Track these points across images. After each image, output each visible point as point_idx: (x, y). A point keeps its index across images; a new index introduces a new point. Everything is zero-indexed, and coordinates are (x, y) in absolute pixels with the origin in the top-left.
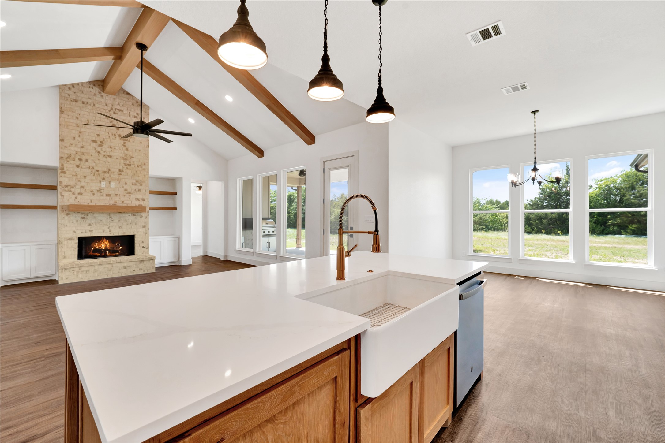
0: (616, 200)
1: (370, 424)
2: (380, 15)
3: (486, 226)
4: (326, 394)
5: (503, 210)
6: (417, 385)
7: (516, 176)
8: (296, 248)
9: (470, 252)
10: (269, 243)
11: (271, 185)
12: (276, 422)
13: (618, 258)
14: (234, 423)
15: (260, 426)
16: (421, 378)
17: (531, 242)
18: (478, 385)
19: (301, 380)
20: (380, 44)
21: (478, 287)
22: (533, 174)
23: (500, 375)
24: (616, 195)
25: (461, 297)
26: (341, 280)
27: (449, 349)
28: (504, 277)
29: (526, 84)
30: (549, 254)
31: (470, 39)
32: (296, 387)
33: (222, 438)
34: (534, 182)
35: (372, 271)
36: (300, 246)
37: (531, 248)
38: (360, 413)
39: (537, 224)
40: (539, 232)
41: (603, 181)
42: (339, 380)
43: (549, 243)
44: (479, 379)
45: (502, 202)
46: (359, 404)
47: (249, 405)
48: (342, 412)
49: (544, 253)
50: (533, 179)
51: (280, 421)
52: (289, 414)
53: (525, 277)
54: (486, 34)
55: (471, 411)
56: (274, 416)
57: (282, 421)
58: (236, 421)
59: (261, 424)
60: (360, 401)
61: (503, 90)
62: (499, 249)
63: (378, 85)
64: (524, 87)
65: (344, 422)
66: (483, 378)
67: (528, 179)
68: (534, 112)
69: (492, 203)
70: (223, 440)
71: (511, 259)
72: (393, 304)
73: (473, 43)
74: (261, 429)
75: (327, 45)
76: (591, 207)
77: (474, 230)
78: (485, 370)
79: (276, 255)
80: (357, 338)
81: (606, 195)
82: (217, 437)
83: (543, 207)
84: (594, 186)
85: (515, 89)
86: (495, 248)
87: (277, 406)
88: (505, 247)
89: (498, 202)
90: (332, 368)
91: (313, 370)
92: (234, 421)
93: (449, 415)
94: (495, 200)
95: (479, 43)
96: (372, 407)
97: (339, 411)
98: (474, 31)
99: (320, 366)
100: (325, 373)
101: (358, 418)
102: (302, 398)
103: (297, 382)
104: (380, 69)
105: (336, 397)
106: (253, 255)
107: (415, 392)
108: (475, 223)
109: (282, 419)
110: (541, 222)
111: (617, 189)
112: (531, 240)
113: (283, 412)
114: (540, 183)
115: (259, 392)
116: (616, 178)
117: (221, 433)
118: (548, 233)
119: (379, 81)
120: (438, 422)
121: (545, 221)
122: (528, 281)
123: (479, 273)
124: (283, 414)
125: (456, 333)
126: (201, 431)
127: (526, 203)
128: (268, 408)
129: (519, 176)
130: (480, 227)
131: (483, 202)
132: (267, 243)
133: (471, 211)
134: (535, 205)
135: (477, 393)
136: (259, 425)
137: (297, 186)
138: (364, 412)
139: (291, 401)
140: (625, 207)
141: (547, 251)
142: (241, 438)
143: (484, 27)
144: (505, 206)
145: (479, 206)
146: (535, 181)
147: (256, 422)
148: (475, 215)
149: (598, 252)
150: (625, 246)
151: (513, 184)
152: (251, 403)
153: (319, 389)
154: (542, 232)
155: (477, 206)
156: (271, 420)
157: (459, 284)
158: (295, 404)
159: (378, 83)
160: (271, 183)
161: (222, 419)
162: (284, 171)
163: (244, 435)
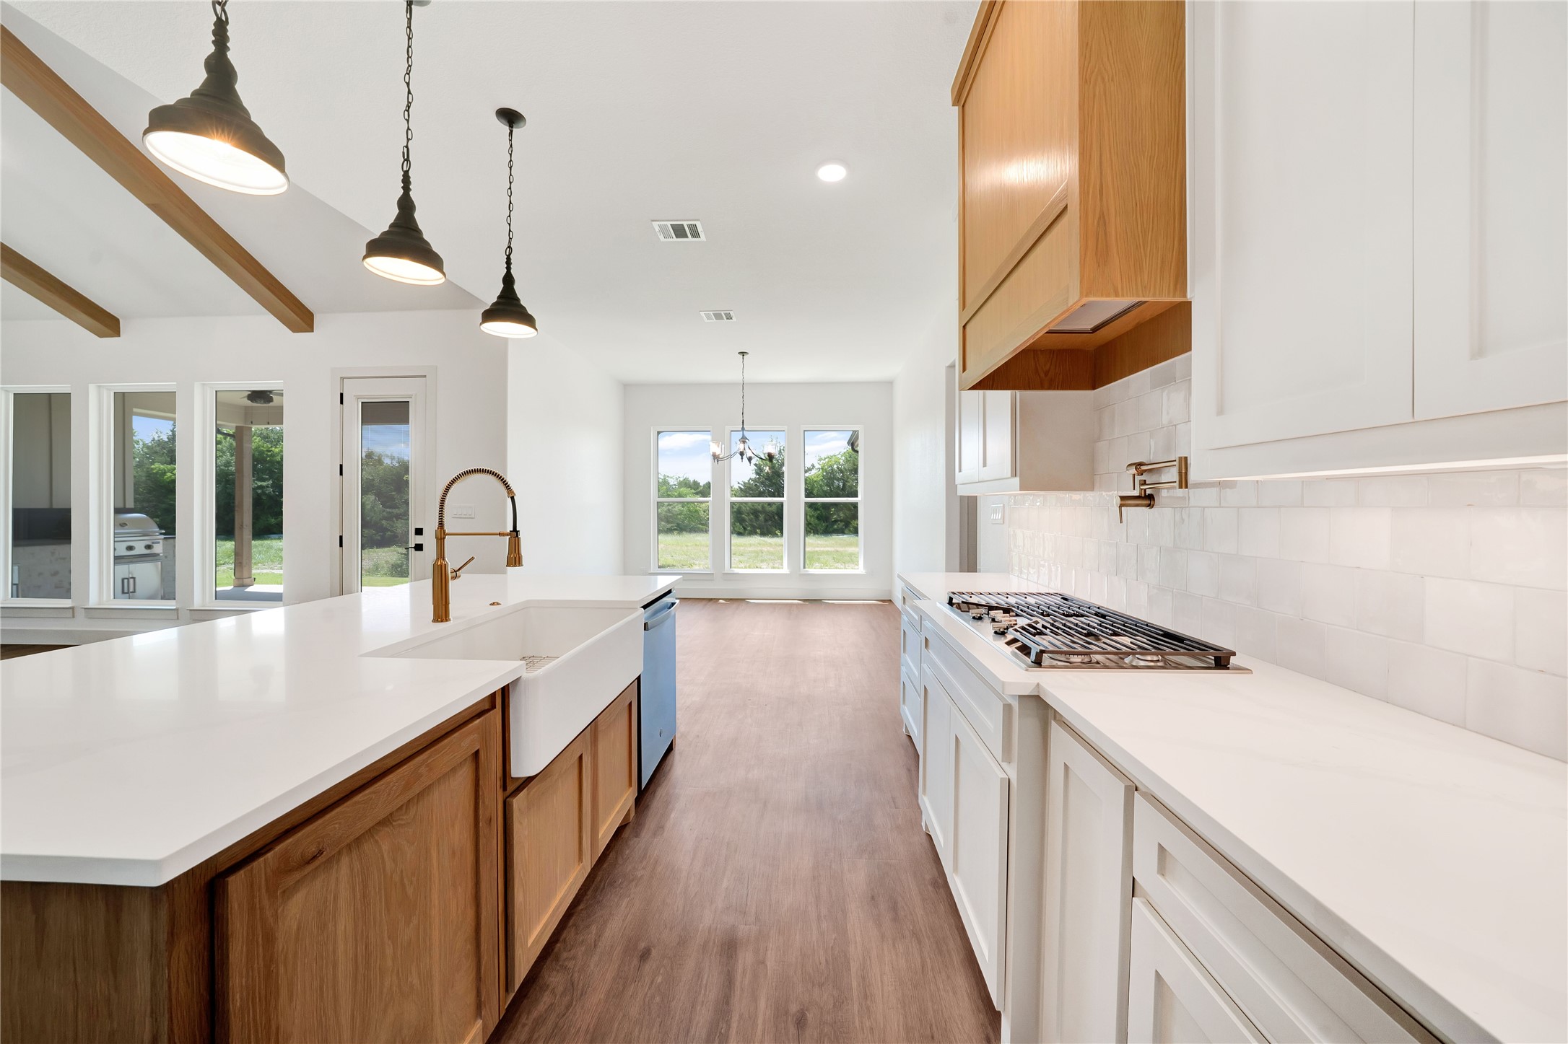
0: (838, 487)
1: (526, 820)
2: (511, 146)
3: (678, 525)
4: (462, 780)
5: (704, 497)
6: (588, 760)
7: (718, 446)
8: (232, 587)
9: (654, 568)
10: (131, 581)
11: (134, 417)
12: (394, 823)
13: (839, 565)
14: (337, 826)
15: (370, 832)
16: (593, 748)
17: (742, 548)
18: (670, 757)
19: (428, 758)
20: (510, 197)
21: (666, 612)
22: (741, 447)
23: (698, 736)
24: (838, 480)
25: (646, 627)
26: (442, 621)
27: (630, 704)
28: (704, 602)
29: (732, 313)
30: (764, 565)
31: (657, 230)
32: (423, 767)
33: (320, 851)
34: (742, 458)
35: (498, 604)
36: (247, 581)
37: (741, 558)
38: (511, 806)
39: (751, 520)
40: (753, 533)
41: (827, 460)
42: (482, 755)
43: (765, 549)
44: (670, 749)
45: (702, 484)
46: (509, 794)
47: (358, 798)
48: (487, 803)
49: (758, 565)
50: (742, 454)
51: (400, 822)
52: (413, 811)
53: (731, 599)
54: (679, 231)
55: (661, 793)
56: (391, 814)
57: (402, 822)
58: (340, 823)
59: (373, 827)
60: (510, 789)
61: (702, 313)
62: (697, 562)
63: (506, 270)
64: (729, 317)
65: (491, 819)
66: (676, 748)
67: (735, 453)
68: (743, 354)
69: (686, 483)
70: (322, 853)
71: (713, 574)
72: (537, 655)
73: (661, 237)
74: (373, 836)
75: (411, 180)
76: (807, 496)
77: (660, 531)
78: (678, 735)
79: (175, 608)
80: (505, 691)
81: (829, 479)
82: (314, 849)
83: (761, 495)
84: (817, 466)
85: (718, 316)
86: (692, 561)
87: (398, 796)
88: (706, 557)
89: (696, 484)
90: (472, 737)
91: (446, 741)
92: (336, 823)
93: (631, 802)
94: (691, 480)
95: (670, 240)
96: (528, 794)
97: (484, 803)
98: (663, 221)
99: (456, 735)
100: (462, 744)
101: (507, 813)
102: (431, 785)
103: (424, 760)
104: (510, 243)
105: (479, 781)
106: (74, 617)
107: (586, 769)
108: (660, 518)
109: (402, 819)
110: (757, 517)
111: (841, 471)
112: (742, 546)
113: (404, 807)
114: (750, 459)
115: (365, 781)
116: (839, 456)
117: (319, 843)
118: (763, 534)
119: (507, 263)
120: (618, 812)
121: (762, 517)
122: (735, 605)
123: (670, 592)
124: (404, 810)
125: (639, 679)
126: (289, 841)
127: (736, 486)
128: (385, 800)
129: (723, 446)
130: (669, 526)
131: (672, 482)
132: (123, 580)
133: (654, 497)
134: (747, 490)
135: (668, 768)
136: (369, 829)
137: (234, 425)
138: (518, 802)
139: (417, 789)
140: (848, 496)
141: (762, 561)
142: (345, 851)
143: (677, 220)
144: (705, 491)
145: (668, 490)
146: (745, 457)
147: (369, 823)
148: (659, 505)
149: (819, 559)
150: (847, 549)
151: (715, 457)
152: (361, 795)
153: (454, 770)
154: (756, 533)
155: (665, 488)
156: (386, 822)
157: (645, 607)
158: (420, 795)
159: (506, 266)
160: (135, 410)
161: (320, 822)
162: (204, 384)
163: (349, 847)
